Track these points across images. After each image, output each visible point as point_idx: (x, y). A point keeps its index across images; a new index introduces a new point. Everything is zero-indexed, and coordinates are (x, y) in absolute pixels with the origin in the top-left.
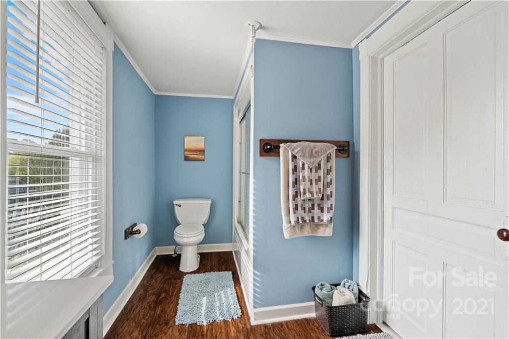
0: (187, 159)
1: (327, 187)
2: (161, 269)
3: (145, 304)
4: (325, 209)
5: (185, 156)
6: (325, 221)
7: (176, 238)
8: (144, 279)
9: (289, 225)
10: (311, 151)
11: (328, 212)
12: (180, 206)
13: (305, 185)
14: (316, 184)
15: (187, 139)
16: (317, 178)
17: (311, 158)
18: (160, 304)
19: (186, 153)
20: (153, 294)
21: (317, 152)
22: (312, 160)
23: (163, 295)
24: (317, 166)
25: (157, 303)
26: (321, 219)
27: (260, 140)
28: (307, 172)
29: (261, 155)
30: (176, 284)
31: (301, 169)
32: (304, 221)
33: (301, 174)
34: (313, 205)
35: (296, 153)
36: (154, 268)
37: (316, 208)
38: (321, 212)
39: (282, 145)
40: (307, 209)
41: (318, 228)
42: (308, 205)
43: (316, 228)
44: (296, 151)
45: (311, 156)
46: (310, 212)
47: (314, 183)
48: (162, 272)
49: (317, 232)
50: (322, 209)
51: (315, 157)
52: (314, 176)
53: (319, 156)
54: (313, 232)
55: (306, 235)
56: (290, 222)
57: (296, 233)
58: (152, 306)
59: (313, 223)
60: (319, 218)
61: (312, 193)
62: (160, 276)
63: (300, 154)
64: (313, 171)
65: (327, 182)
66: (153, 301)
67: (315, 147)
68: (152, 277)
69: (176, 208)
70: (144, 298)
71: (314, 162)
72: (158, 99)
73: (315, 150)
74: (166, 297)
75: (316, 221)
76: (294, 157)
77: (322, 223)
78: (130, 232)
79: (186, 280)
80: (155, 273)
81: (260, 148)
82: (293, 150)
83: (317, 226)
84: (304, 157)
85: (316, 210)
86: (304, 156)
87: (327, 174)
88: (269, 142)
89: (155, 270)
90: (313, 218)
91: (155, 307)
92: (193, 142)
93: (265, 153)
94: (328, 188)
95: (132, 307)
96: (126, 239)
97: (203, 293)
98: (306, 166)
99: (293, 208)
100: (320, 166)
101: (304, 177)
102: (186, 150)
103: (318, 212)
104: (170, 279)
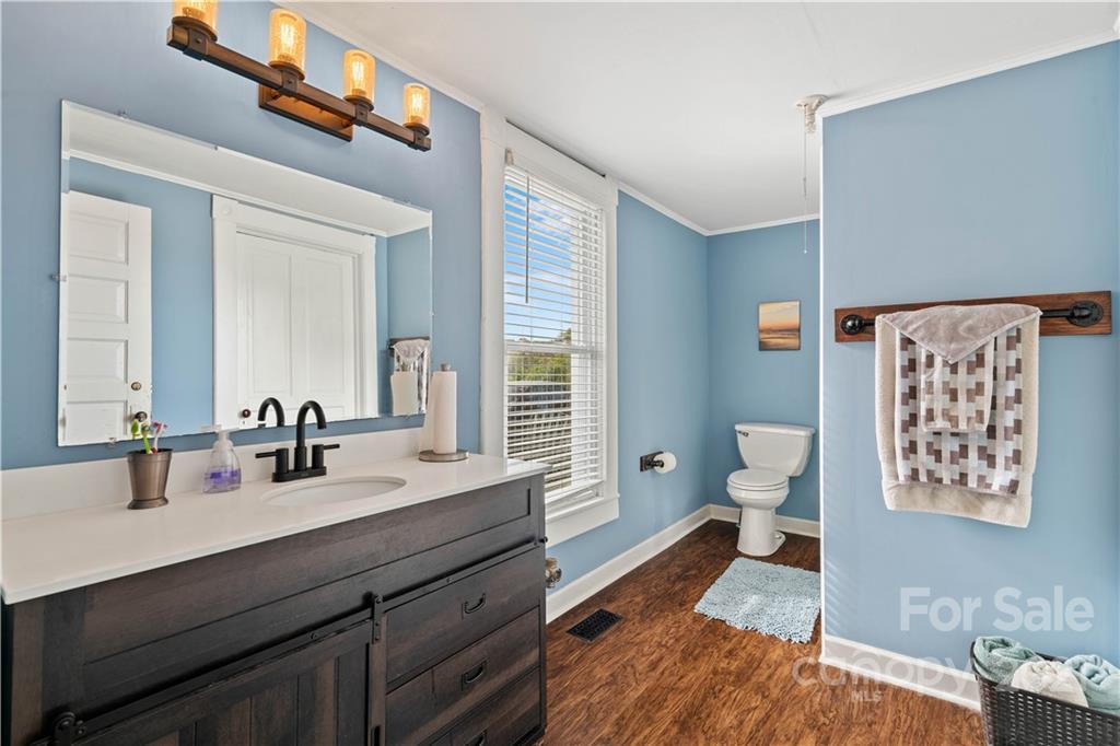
0: (763, 347)
1: (1006, 409)
2: (709, 538)
3: (665, 574)
4: (1000, 461)
5: (760, 342)
6: (995, 488)
7: (730, 491)
8: (676, 544)
9: (896, 483)
10: (954, 327)
11: (1006, 469)
12: (746, 434)
13: (932, 400)
14: (970, 399)
15: (763, 309)
16: (973, 387)
17: (951, 343)
18: (685, 580)
19: (762, 336)
20: (679, 566)
21: (970, 329)
22: (953, 346)
23: (693, 572)
24: (974, 359)
25: (679, 578)
26: (988, 481)
27: (836, 311)
28: (939, 374)
29: (838, 339)
30: (721, 564)
31: (923, 367)
32: (935, 480)
33: (923, 378)
34: (964, 450)
35: (911, 333)
36: (697, 535)
37: (973, 454)
38: (989, 466)
39: (879, 318)
40: (946, 455)
41: (983, 504)
42: (949, 446)
43: (977, 502)
44: (910, 329)
45: (953, 336)
46: (953, 461)
47: (962, 397)
48: (707, 543)
49: (979, 511)
50: (991, 461)
51: (966, 339)
52: (963, 380)
53: (978, 336)
54: (967, 510)
55: (946, 513)
56: (897, 477)
57: (914, 503)
58: (672, 579)
59: (964, 488)
60: (981, 479)
61: (954, 420)
62: (703, 547)
63: (921, 333)
64: (962, 369)
65: (1007, 398)
66: (676, 574)
67: (966, 317)
68: (689, 547)
69: (740, 438)
70: (667, 567)
71: (961, 351)
72: (712, 242)
73: (966, 324)
74: (695, 575)
75: (972, 483)
76: (907, 343)
77: (988, 491)
78: (649, 463)
79: (737, 563)
80: (696, 542)
81: (836, 325)
82: (904, 328)
83: (981, 496)
84: (931, 340)
85: (973, 462)
86: (931, 337)
87: (1007, 379)
88: (857, 313)
89: (697, 538)
90: (963, 476)
91: (674, 582)
92: (775, 314)
93: (846, 336)
94: (1008, 412)
95: (646, 570)
96: (642, 470)
97: (757, 590)
98: (938, 361)
99: (903, 449)
100: (983, 359)
101: (930, 384)
102: (761, 331)
103: (980, 464)
104: (714, 555)
